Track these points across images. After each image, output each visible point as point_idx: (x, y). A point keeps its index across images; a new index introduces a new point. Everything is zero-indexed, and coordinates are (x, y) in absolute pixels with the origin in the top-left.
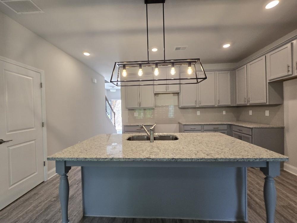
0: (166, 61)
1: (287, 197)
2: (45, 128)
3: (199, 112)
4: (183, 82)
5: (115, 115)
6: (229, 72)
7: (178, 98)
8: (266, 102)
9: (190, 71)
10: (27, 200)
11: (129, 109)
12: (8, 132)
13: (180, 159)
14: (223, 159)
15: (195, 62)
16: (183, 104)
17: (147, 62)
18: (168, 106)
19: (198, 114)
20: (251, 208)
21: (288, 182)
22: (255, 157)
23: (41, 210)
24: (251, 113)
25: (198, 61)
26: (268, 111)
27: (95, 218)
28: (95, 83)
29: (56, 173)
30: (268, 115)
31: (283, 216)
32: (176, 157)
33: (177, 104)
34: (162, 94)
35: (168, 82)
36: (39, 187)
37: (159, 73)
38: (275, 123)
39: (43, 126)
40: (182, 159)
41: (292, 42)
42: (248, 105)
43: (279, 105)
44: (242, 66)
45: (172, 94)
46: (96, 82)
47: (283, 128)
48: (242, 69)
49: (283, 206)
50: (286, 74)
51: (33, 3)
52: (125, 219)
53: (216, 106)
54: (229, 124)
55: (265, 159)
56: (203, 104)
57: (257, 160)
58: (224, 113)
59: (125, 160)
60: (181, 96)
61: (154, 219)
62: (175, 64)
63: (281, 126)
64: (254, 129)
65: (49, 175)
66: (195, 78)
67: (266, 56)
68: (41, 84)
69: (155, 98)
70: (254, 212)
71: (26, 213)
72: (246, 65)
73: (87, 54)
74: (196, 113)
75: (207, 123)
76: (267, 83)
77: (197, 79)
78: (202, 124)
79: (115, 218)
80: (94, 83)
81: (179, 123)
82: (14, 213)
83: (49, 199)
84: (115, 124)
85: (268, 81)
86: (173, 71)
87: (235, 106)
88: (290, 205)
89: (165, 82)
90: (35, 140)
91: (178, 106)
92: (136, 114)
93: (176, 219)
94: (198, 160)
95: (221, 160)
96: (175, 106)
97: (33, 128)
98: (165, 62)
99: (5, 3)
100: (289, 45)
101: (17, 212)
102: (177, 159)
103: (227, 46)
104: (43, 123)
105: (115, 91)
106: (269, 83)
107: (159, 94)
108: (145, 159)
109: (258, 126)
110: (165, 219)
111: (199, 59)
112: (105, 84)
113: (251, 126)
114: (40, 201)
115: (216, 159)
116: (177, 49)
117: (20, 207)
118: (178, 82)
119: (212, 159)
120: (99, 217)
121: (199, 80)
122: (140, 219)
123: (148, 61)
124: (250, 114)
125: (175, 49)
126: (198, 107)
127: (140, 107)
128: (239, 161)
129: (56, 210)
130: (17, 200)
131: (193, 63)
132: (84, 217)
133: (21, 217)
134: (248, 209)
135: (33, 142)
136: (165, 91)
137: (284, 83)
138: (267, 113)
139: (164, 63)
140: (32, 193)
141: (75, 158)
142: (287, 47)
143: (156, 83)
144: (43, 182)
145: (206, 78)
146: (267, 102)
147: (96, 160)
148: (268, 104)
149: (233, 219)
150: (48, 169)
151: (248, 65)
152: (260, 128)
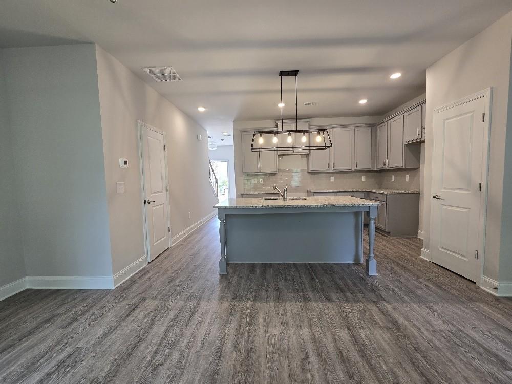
2: (168, 194)
3: (333, 177)
4: (312, 148)
5: (217, 182)
7: (308, 160)
8: (402, 166)
9: (319, 139)
12: (152, 194)
16: (311, 169)
19: (332, 180)
24: (393, 178)
26: (408, 176)
30: (408, 180)
34: (288, 155)
37: (291, 141)
39: (167, 191)
41: (422, 106)
42: (388, 169)
43: (417, 168)
44: (384, 122)
45: (300, 155)
46: (201, 139)
47: (419, 193)
48: (383, 126)
50: (417, 137)
51: (178, 76)
53: (353, 170)
56: (337, 168)
57: (361, 205)
58: (364, 179)
60: (311, 157)
63: (416, 191)
64: (388, 195)
65: (172, 243)
67: (403, 115)
68: (164, 146)
73: (201, 109)
74: (329, 179)
76: (404, 146)
78: (335, 191)
80: (199, 140)
81: (308, 191)
85: (405, 143)
86: (304, 139)
87: (376, 170)
90: (163, 204)
91: (307, 170)
92: (254, 181)
96: (302, 170)
97: (162, 192)
99: (154, 76)
103: (363, 102)
104: (167, 188)
105: (216, 149)
107: (284, 155)
112: (207, 139)
113: (386, 192)
116: (306, 104)
124: (392, 180)
125: (304, 104)
126: (332, 171)
127: (260, 171)
135: (162, 206)
138: (407, 178)
142: (419, 110)
144: (169, 248)
148: (404, 167)
149: (351, 261)
150: (172, 236)
151: (389, 122)
152: (394, 194)
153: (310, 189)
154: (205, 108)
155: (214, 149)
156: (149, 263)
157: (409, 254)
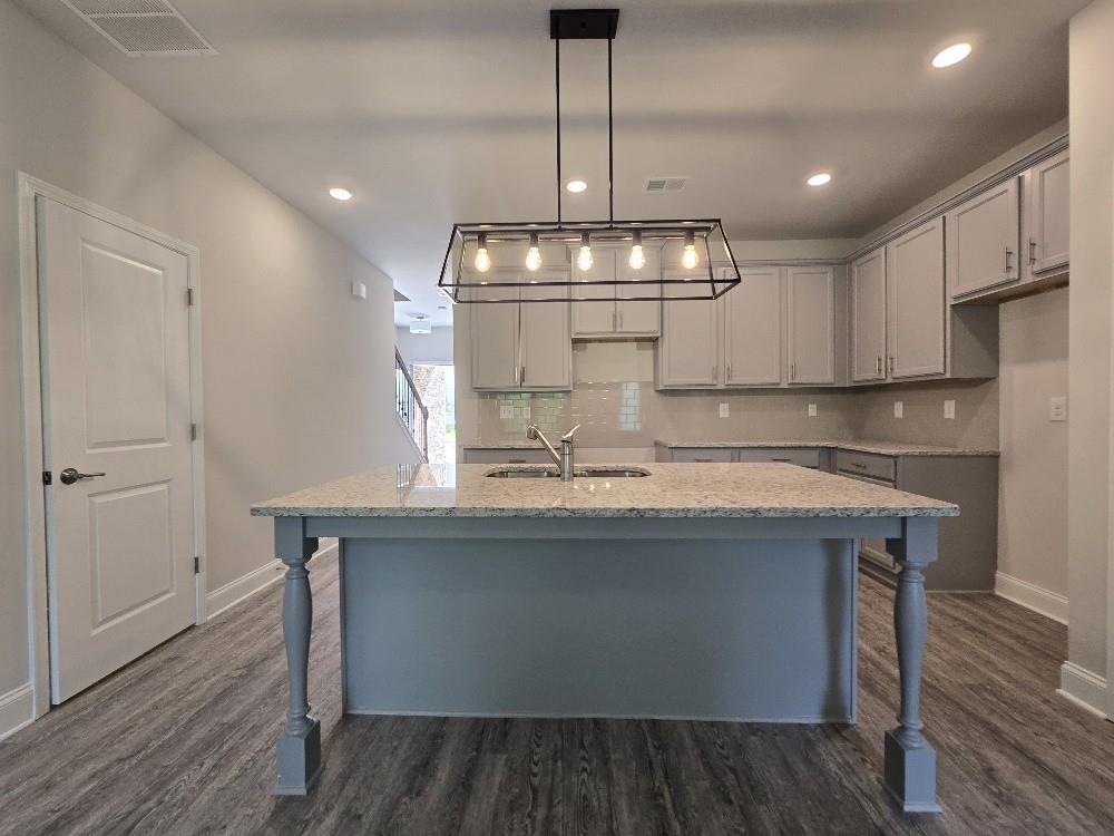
0: (614, 226)
1: (988, 662)
2: (199, 444)
3: (727, 406)
4: (671, 290)
5: (426, 416)
6: (829, 270)
8: (942, 371)
9: (690, 258)
10: (148, 675)
11: (481, 393)
12: (89, 448)
13: (652, 509)
14: (776, 510)
15: (708, 229)
16: (667, 381)
17: (557, 227)
18: (619, 385)
19: (721, 415)
20: (871, 692)
21: (998, 627)
22: (868, 507)
23: (201, 700)
24: (899, 410)
25: (715, 226)
26: (953, 402)
27: (379, 719)
28: (361, 298)
29: (277, 556)
30: (952, 416)
31: (962, 708)
32: (642, 507)
33: (652, 379)
34: (600, 341)
35: (622, 291)
36: (182, 640)
37: (592, 262)
38: (971, 442)
39: (193, 437)
40: (658, 511)
41: (1021, 175)
42: (889, 381)
43: (987, 380)
44: (872, 250)
45: (635, 344)
46: (364, 295)
47: (995, 457)
48: (872, 259)
49: (971, 687)
50: (1001, 277)
51: (188, 25)
52: (477, 720)
53: (784, 385)
54: (826, 447)
55: (893, 509)
56: (740, 379)
57: (872, 514)
58: (812, 411)
59: (489, 514)
60: (664, 349)
61: (570, 721)
62: (643, 234)
63: (988, 449)
64: (901, 459)
65: (210, 607)
66: (708, 278)
67: (944, 218)
68: (189, 291)
69: (573, 354)
70: (878, 700)
71: (156, 707)
72: (883, 249)
73: (340, 194)
74: (716, 411)
75: (751, 444)
76: (948, 308)
77: (712, 281)
78: (735, 444)
79: (446, 718)
80: (359, 298)
81: (657, 444)
82: (116, 707)
83: (225, 673)
84: (425, 449)
85: (950, 302)
86: (637, 258)
87: (850, 388)
88: (991, 682)
89: (608, 291)
90: (168, 481)
91: (655, 383)
92: (507, 411)
93: (640, 721)
94: (705, 512)
95: (771, 514)
96: (643, 385)
97: (161, 440)
98: (611, 228)
99: (96, 21)
100: (1011, 184)
101: (125, 705)
102: (646, 509)
103: (819, 180)
104: (193, 427)
105: (429, 332)
106: (953, 306)
107: (590, 341)
108: (548, 510)
109: (917, 450)
110: (605, 720)
111: (719, 221)
112: (396, 303)
113: (893, 451)
114: (191, 678)
115: (755, 511)
116: (653, 185)
117: (129, 694)
118: (653, 291)
119: (744, 510)
120: (394, 716)
121: (720, 287)
122: (526, 721)
123: (559, 222)
124: (896, 415)
125: (645, 186)
126: (724, 387)
127: (523, 384)
128: (821, 515)
129: (252, 699)
130: (114, 674)
131: (701, 233)
132: (347, 718)
133: (139, 716)
134: (858, 691)
135: (164, 487)
136: (611, 330)
137: (1002, 306)
138: (950, 409)
139: (609, 231)
140: (162, 656)
141: (338, 509)
142: (1006, 191)
143: (577, 292)
144: (192, 627)
145: (738, 281)
146: (945, 370)
147: (404, 514)
148: (948, 376)
149: (813, 718)
150: (211, 587)
151: (892, 245)
152: (922, 456)
153: (661, 438)
154: (350, 192)
155: (424, 332)
156: (53, 707)
157: (1008, 676)
